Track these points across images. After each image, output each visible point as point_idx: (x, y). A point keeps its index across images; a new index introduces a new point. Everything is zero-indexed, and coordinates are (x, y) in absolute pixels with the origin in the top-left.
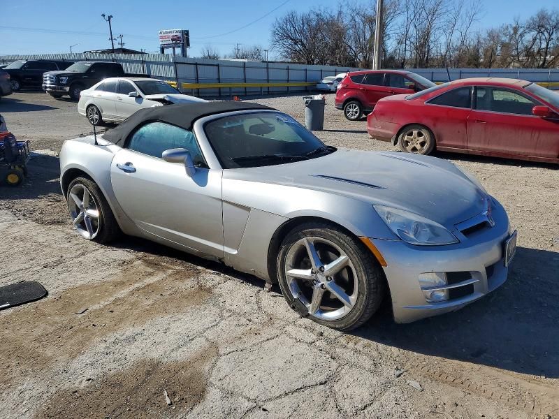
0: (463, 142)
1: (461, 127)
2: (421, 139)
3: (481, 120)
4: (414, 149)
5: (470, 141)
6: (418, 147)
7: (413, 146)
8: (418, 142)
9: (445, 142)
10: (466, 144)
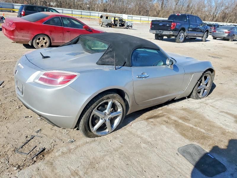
0: (63, 41)
1: (61, 34)
2: (45, 41)
3: (68, 31)
4: (42, 46)
5: (65, 40)
6: (44, 45)
7: (41, 45)
8: (44, 43)
9: (55, 41)
10: (63, 42)
